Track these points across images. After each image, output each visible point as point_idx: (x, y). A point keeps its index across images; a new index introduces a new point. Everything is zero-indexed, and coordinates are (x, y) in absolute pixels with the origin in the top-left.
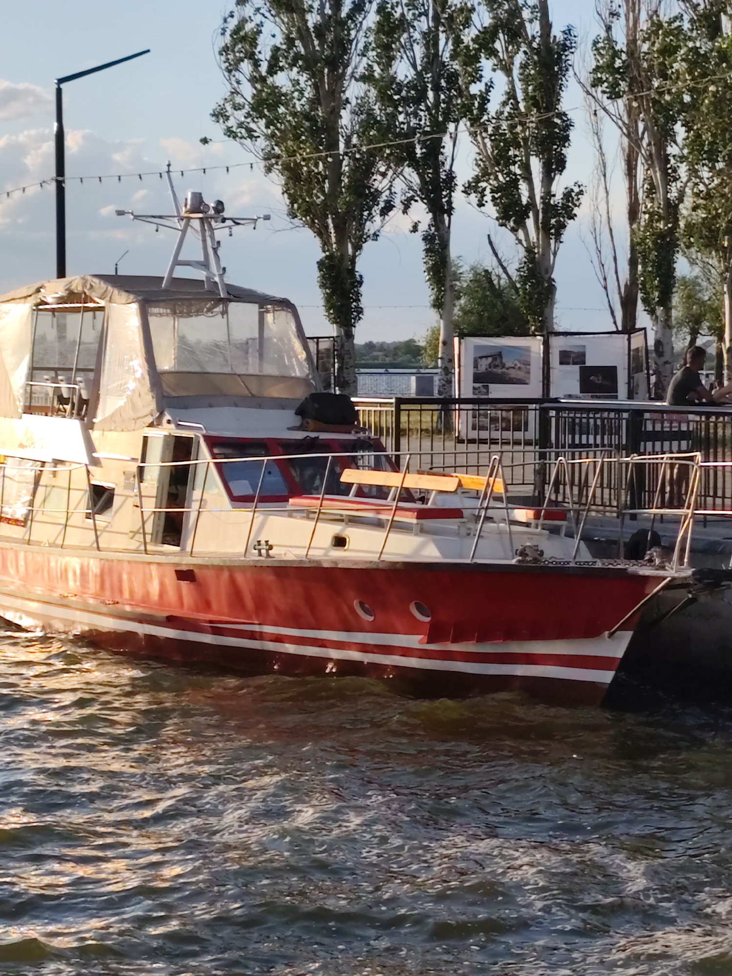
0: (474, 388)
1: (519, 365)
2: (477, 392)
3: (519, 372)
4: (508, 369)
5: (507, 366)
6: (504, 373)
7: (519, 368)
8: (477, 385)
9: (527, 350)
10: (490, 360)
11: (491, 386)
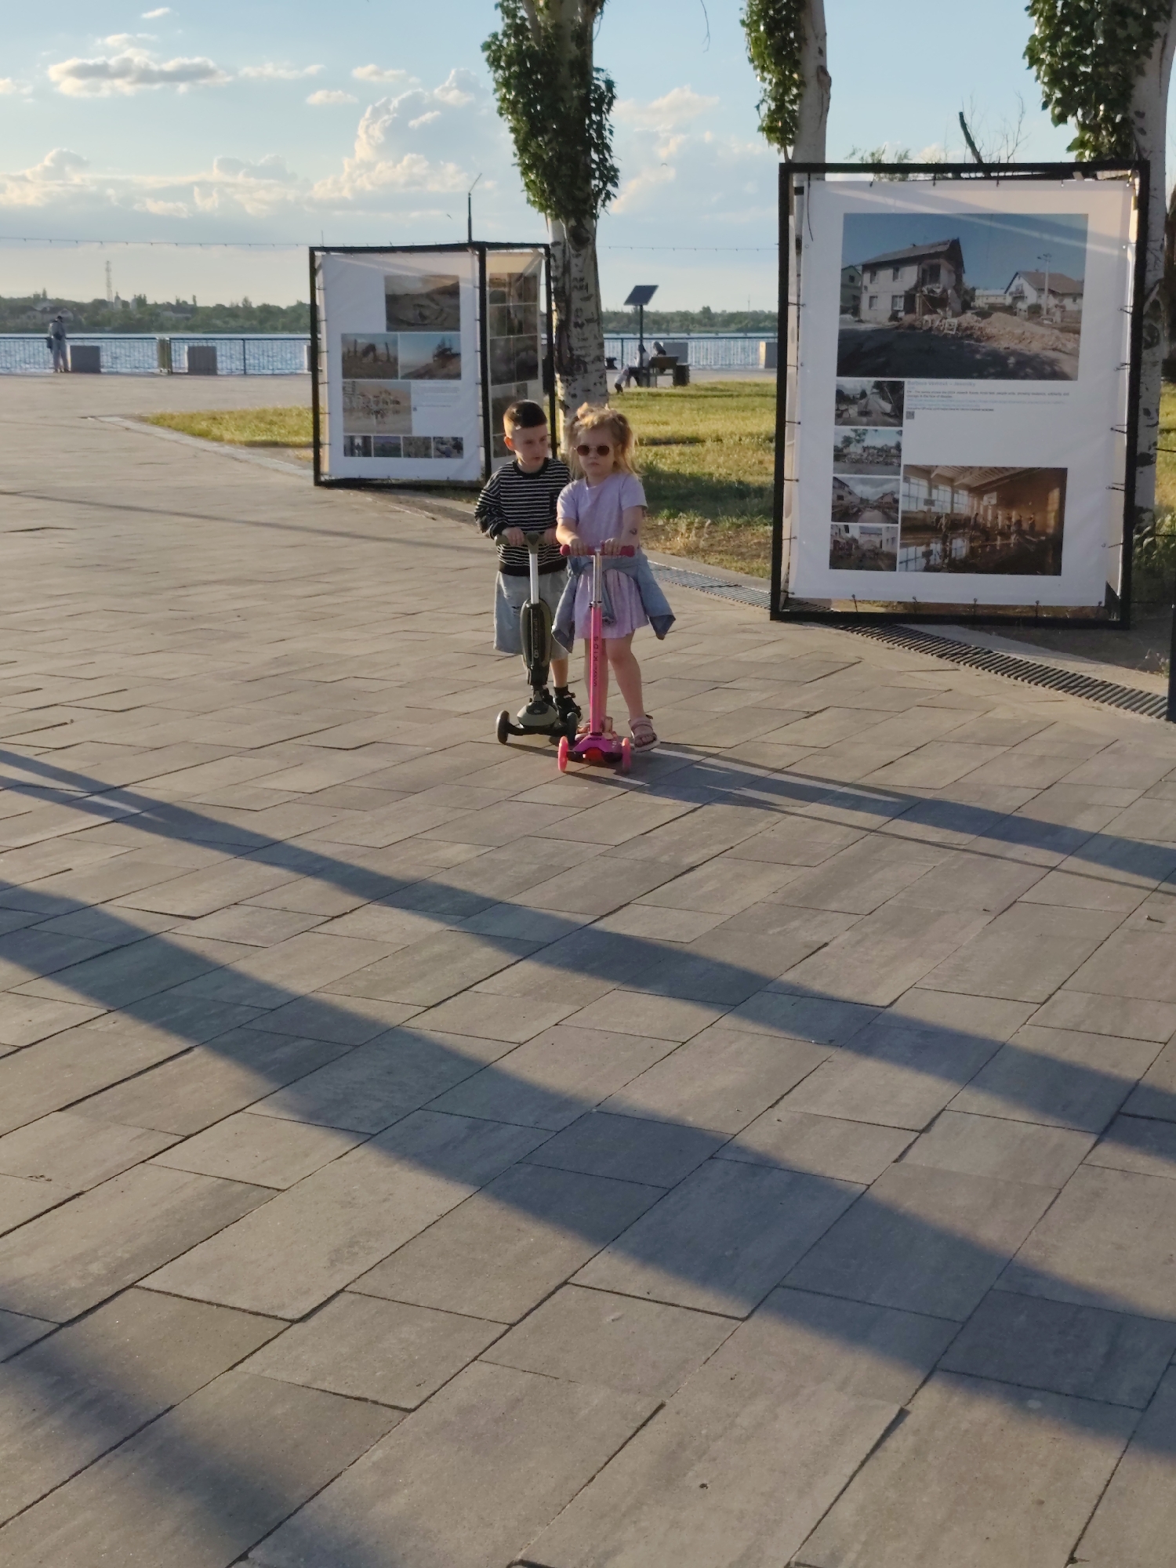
0: (841, 397)
1: (1031, 296)
2: (853, 411)
3: (1030, 327)
4: (984, 314)
5: (980, 303)
6: (966, 333)
7: (1035, 311)
8: (854, 384)
9: (1073, 229)
10: (910, 276)
11: (914, 387)
